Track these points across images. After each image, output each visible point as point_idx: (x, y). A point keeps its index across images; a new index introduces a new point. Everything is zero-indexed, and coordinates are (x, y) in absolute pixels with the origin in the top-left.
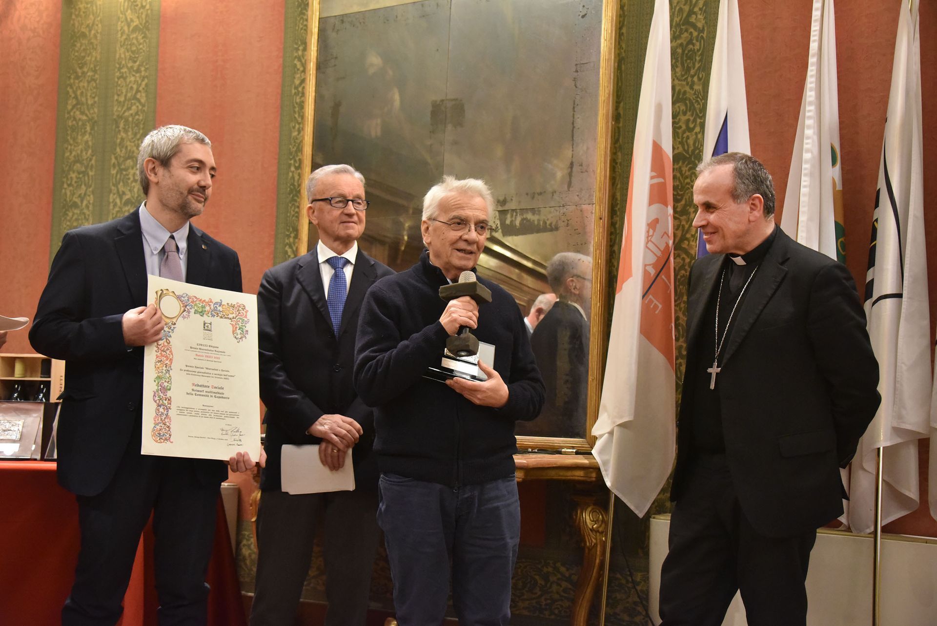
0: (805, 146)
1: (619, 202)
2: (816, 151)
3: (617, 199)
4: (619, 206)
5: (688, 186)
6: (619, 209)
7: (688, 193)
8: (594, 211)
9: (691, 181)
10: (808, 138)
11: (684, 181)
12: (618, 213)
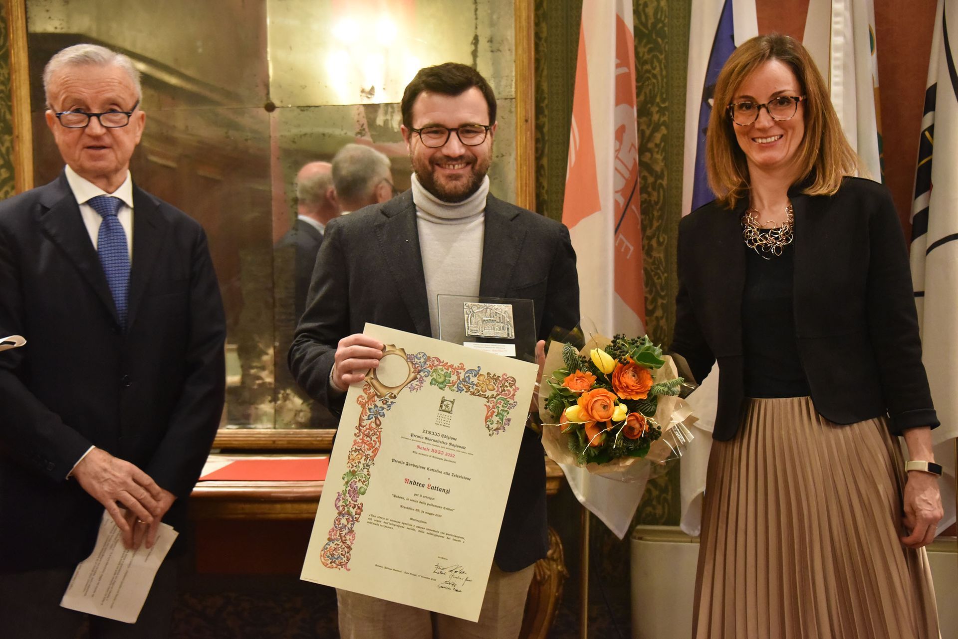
0: (834, 26)
1: (546, 96)
2: (849, 33)
3: (543, 91)
4: (546, 102)
5: (648, 75)
6: (547, 105)
7: (648, 85)
8: (513, 109)
9: (652, 66)
10: (838, 15)
11: (642, 68)
12: (546, 112)
